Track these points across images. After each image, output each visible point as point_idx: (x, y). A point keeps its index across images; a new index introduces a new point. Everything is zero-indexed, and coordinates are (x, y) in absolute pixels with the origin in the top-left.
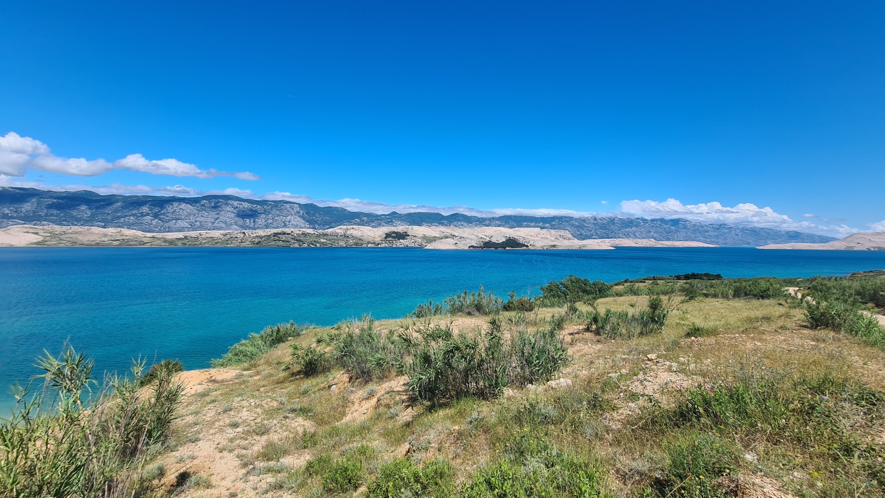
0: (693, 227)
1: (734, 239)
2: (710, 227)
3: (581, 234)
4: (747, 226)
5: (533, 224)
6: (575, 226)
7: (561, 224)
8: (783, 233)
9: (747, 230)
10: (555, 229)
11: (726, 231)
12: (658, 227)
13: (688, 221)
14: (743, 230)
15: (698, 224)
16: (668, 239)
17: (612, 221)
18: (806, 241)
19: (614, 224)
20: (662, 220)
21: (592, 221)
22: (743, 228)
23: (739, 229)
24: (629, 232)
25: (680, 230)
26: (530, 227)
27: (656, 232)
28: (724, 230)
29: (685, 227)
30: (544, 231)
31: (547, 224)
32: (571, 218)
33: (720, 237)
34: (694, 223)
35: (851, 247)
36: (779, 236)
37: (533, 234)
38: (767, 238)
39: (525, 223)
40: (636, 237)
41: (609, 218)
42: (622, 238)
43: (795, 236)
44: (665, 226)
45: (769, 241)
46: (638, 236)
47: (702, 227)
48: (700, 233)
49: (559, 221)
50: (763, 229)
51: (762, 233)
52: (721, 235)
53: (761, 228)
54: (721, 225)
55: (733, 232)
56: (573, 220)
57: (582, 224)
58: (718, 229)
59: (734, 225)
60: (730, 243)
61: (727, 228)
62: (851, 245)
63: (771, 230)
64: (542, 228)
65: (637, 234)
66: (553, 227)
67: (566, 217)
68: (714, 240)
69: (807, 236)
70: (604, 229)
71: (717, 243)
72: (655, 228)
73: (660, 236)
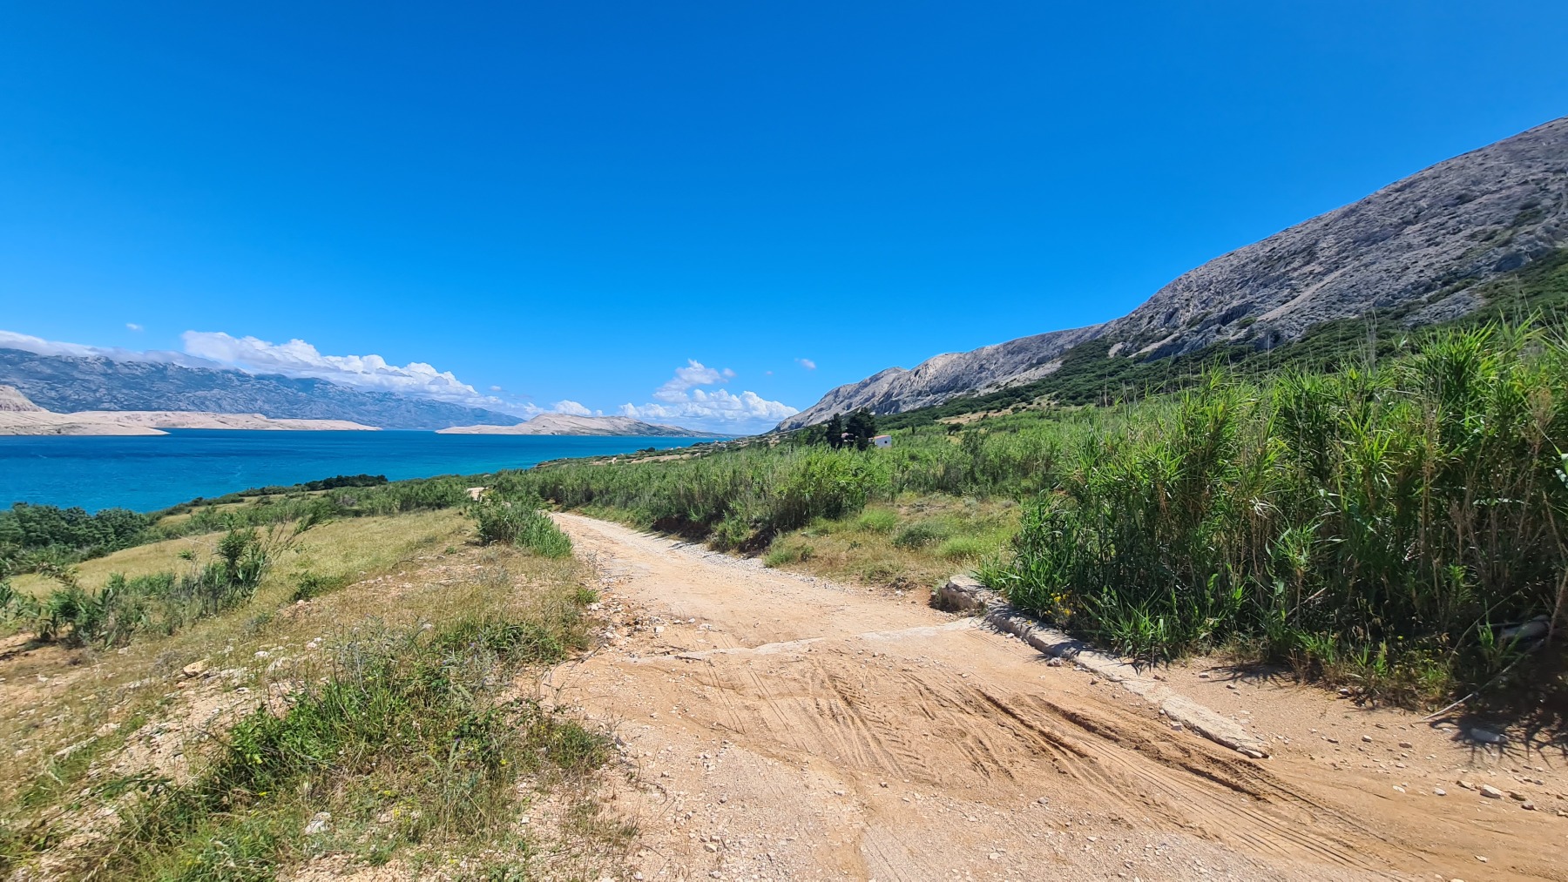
0: (340, 395)
1: (404, 418)
2: (368, 397)
3: (63, 398)
4: (423, 399)
6: (40, 376)
9: (423, 405)
11: (393, 404)
12: (271, 391)
13: (330, 384)
14: (418, 404)
15: (348, 390)
16: (293, 416)
17: (159, 371)
18: (493, 422)
19: (164, 378)
20: (280, 379)
21: (99, 367)
22: (417, 401)
23: (411, 401)
24: (206, 398)
25: (316, 399)
27: (267, 401)
28: (389, 403)
29: (325, 394)
32: (26, 356)
33: (383, 414)
34: (341, 388)
35: (538, 431)
36: (463, 415)
38: (449, 418)
40: (222, 409)
41: (152, 366)
42: (188, 410)
44: (286, 390)
45: (451, 423)
46: (228, 407)
47: (355, 395)
48: (351, 406)
50: (444, 403)
51: (443, 409)
52: (386, 411)
53: (441, 403)
54: (386, 394)
55: (403, 406)
56: (31, 360)
57: (67, 374)
58: (381, 401)
59: (404, 396)
60: (399, 424)
61: (394, 400)
62: (538, 428)
63: (454, 405)
65: (224, 403)
68: (374, 418)
69: (495, 415)
70: (135, 389)
71: (379, 424)
72: (264, 394)
73: (277, 408)
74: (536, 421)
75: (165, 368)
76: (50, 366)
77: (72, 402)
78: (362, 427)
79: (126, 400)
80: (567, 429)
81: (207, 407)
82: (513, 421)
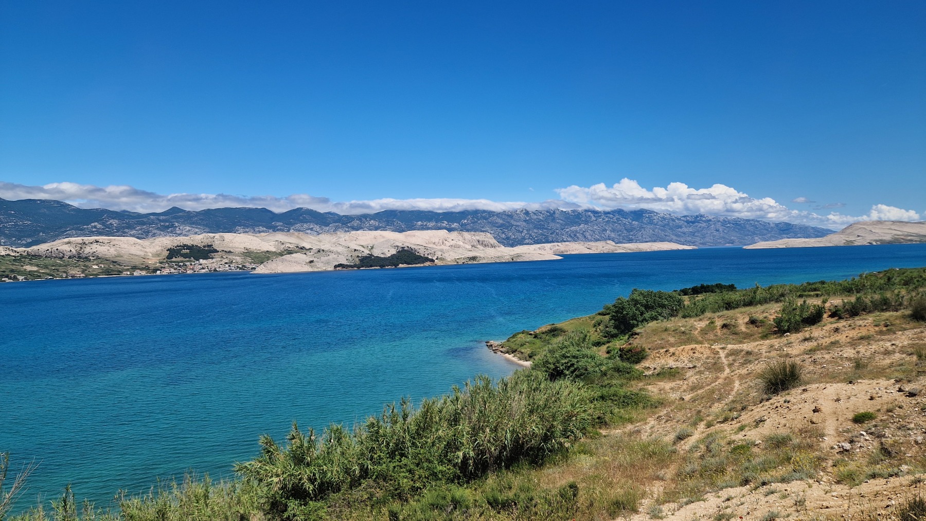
0: (661, 221)
1: (714, 236)
2: (683, 221)
3: (508, 238)
4: (729, 218)
5: (431, 224)
6: (497, 225)
7: (476, 222)
8: (772, 225)
9: (729, 223)
10: (468, 231)
11: (704, 225)
12: (615, 222)
13: (655, 212)
14: (725, 223)
15: (668, 216)
16: (630, 241)
17: (551, 215)
18: (799, 235)
19: (554, 220)
20: (620, 212)
21: (522, 216)
22: (724, 220)
23: (719, 221)
24: (576, 231)
25: (645, 226)
26: (428, 229)
27: (613, 230)
28: (701, 224)
29: (651, 222)
30: (454, 235)
31: (455, 224)
32: (491, 213)
33: (696, 234)
34: (662, 215)
35: (851, 242)
36: (767, 230)
37: (437, 241)
38: (754, 233)
39: (420, 223)
40: (586, 239)
41: (547, 212)
42: (567, 241)
43: (786, 229)
44: (625, 221)
45: (756, 238)
46: (589, 237)
47: (673, 220)
48: (671, 229)
49: (472, 218)
50: (749, 220)
51: (747, 226)
52: (698, 231)
53: (747, 220)
54: (697, 216)
55: (713, 226)
56: (493, 216)
57: (509, 222)
58: (693, 222)
59: (713, 217)
60: (710, 243)
61: (705, 221)
62: (852, 238)
63: (758, 221)
64: (450, 230)
65: (587, 234)
66: (464, 228)
67: (484, 211)
68: (689, 239)
69: (800, 228)
70: (540, 229)
71: (693, 243)
72: (611, 225)
73: (619, 235)
74: (849, 231)
75: (554, 213)
76: (501, 218)
77: (512, 240)
78: (681, 247)
79: (536, 237)
80: (888, 238)
81: (578, 238)
82: (821, 233)
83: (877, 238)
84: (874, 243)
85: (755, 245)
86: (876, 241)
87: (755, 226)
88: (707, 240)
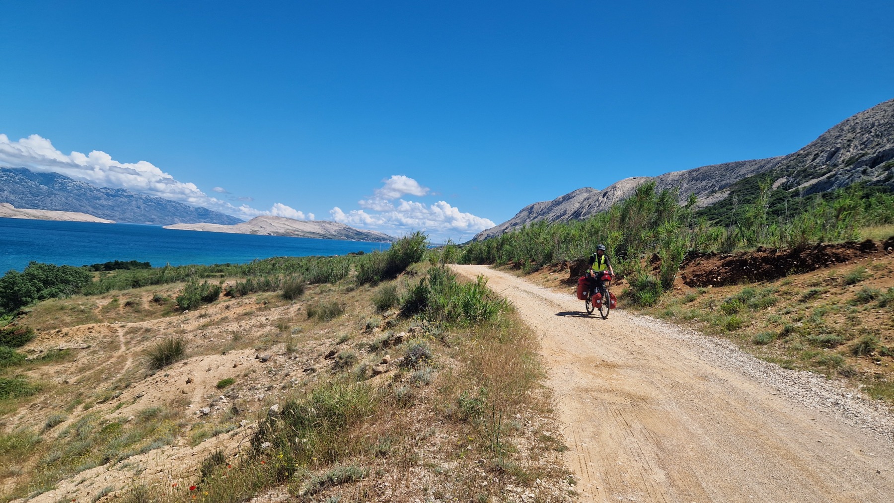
0: (77, 190)
1: (135, 213)
2: (103, 192)
4: (151, 196)
8: (192, 209)
9: (151, 201)
11: (125, 200)
12: (17, 183)
13: (69, 178)
14: (147, 200)
15: (86, 185)
16: (35, 207)
18: (215, 221)
20: (25, 172)
22: (146, 198)
23: (141, 198)
25: (56, 192)
27: (13, 192)
28: (121, 199)
29: (64, 189)
33: (116, 209)
34: (78, 183)
35: (255, 231)
36: (187, 213)
38: (174, 215)
43: (204, 214)
44: (30, 183)
45: (176, 219)
47: (91, 190)
48: (87, 199)
50: (170, 201)
51: (169, 207)
52: (118, 206)
53: (168, 201)
54: (118, 190)
55: (134, 202)
58: (113, 196)
59: (135, 193)
60: (130, 219)
61: (126, 197)
62: (256, 229)
63: (179, 204)
68: (108, 212)
69: (217, 215)
71: (112, 217)
72: (10, 185)
73: (21, 199)
74: (255, 222)
78: (97, 220)
80: (282, 231)
82: (233, 221)
83: (275, 231)
84: (272, 235)
85: (174, 225)
86: (274, 233)
87: (175, 207)
88: (127, 215)
